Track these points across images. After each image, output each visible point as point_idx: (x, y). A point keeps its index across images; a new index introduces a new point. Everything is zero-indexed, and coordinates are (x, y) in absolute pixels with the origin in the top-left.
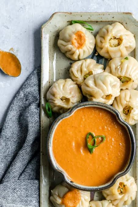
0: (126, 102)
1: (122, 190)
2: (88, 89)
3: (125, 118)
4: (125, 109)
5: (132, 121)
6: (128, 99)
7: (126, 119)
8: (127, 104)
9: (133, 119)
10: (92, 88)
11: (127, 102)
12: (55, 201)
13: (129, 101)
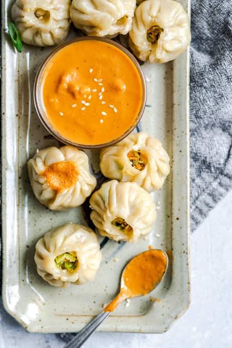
0: (150, 18)
1: (141, 162)
2: (85, 18)
3: (150, 49)
4: (151, 33)
5: (161, 54)
6: (154, 13)
7: (151, 51)
8: (153, 21)
9: (163, 48)
10: (92, 14)
11: (152, 17)
12: (34, 166)
13: (157, 17)
